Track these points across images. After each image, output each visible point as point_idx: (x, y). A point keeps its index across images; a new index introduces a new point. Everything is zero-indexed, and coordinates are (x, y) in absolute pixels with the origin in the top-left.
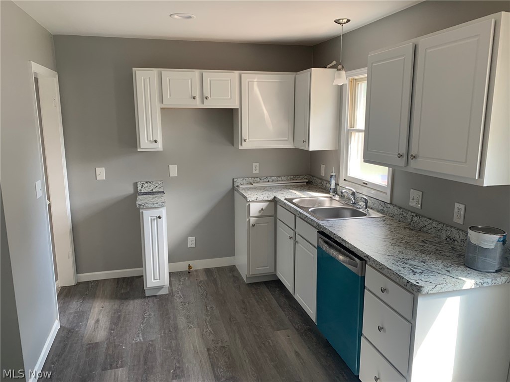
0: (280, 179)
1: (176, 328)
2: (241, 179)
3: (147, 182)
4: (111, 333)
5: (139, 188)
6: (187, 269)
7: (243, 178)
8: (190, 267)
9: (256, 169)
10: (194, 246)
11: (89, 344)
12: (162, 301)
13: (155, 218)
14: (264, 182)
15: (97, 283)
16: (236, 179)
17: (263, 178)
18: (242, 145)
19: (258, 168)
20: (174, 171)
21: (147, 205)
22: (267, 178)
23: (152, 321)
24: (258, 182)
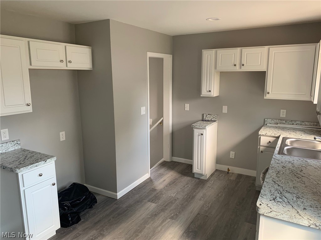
0: (304, 124)
1: (193, 197)
2: (271, 120)
3: (209, 114)
4: (165, 188)
5: (205, 117)
6: (227, 170)
7: (272, 119)
8: (228, 169)
9: (283, 114)
10: (234, 158)
11: (153, 189)
12: (200, 182)
13: (200, 134)
14: (289, 124)
15: (179, 163)
16: (267, 119)
17: (288, 121)
18: (266, 96)
19: (285, 113)
20: (225, 109)
21: (196, 126)
22: (292, 122)
23: (186, 190)
24: (284, 124)
